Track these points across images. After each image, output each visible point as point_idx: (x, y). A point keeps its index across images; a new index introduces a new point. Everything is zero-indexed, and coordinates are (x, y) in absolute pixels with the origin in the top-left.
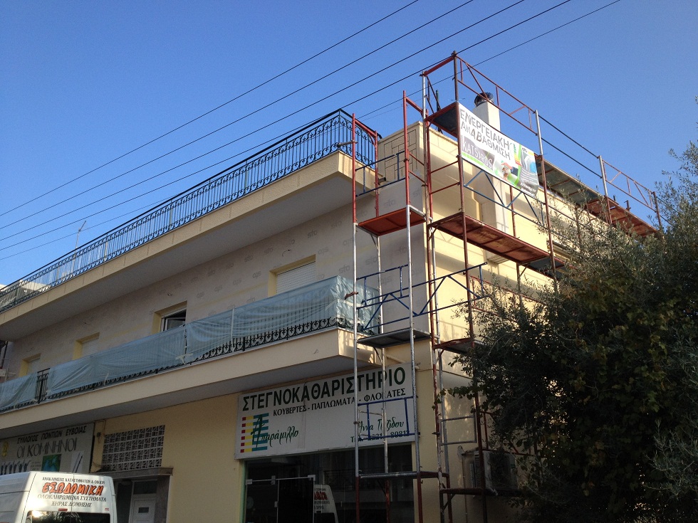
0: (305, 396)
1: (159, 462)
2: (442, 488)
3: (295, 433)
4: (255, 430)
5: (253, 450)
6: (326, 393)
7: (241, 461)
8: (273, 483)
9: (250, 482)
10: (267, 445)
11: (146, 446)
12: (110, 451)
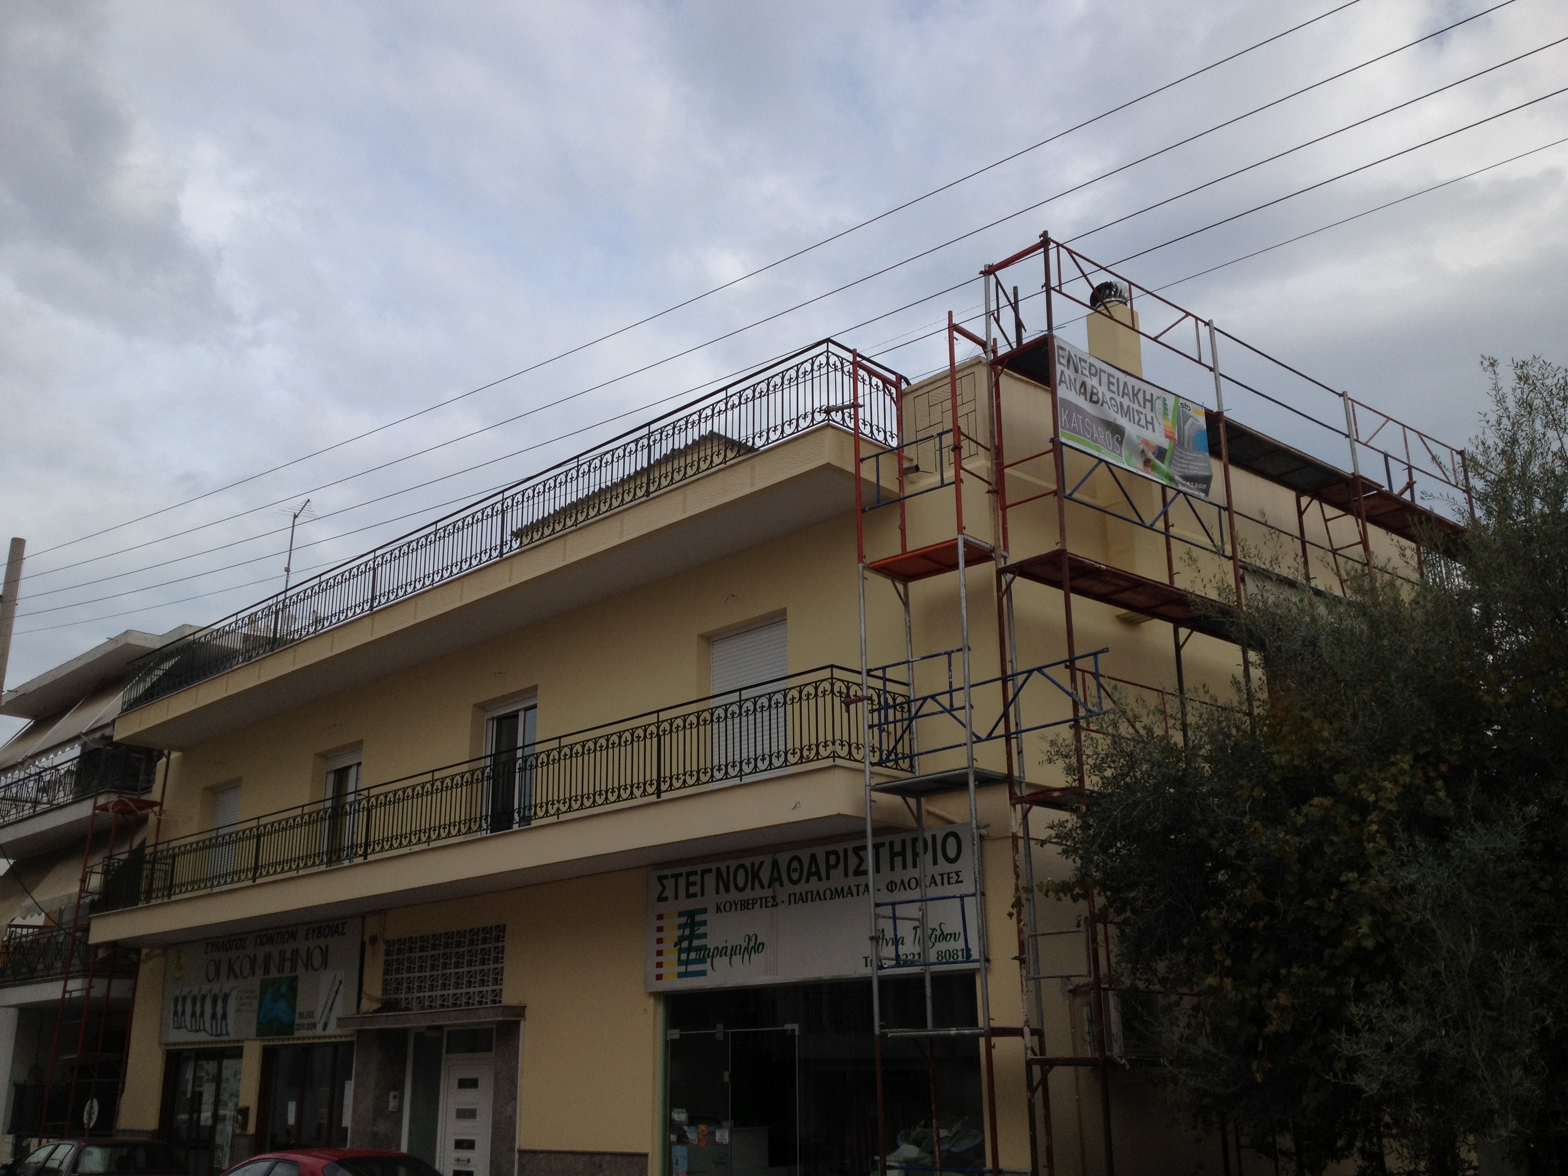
0: (776, 878)
1: (497, 994)
2: (1030, 1056)
3: (758, 947)
4: (681, 939)
5: (681, 975)
6: (813, 874)
7: (657, 995)
8: (720, 1036)
9: (675, 1034)
10: (707, 966)
11: (470, 962)
12: (398, 971)
